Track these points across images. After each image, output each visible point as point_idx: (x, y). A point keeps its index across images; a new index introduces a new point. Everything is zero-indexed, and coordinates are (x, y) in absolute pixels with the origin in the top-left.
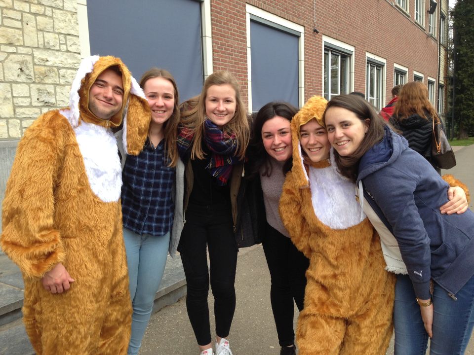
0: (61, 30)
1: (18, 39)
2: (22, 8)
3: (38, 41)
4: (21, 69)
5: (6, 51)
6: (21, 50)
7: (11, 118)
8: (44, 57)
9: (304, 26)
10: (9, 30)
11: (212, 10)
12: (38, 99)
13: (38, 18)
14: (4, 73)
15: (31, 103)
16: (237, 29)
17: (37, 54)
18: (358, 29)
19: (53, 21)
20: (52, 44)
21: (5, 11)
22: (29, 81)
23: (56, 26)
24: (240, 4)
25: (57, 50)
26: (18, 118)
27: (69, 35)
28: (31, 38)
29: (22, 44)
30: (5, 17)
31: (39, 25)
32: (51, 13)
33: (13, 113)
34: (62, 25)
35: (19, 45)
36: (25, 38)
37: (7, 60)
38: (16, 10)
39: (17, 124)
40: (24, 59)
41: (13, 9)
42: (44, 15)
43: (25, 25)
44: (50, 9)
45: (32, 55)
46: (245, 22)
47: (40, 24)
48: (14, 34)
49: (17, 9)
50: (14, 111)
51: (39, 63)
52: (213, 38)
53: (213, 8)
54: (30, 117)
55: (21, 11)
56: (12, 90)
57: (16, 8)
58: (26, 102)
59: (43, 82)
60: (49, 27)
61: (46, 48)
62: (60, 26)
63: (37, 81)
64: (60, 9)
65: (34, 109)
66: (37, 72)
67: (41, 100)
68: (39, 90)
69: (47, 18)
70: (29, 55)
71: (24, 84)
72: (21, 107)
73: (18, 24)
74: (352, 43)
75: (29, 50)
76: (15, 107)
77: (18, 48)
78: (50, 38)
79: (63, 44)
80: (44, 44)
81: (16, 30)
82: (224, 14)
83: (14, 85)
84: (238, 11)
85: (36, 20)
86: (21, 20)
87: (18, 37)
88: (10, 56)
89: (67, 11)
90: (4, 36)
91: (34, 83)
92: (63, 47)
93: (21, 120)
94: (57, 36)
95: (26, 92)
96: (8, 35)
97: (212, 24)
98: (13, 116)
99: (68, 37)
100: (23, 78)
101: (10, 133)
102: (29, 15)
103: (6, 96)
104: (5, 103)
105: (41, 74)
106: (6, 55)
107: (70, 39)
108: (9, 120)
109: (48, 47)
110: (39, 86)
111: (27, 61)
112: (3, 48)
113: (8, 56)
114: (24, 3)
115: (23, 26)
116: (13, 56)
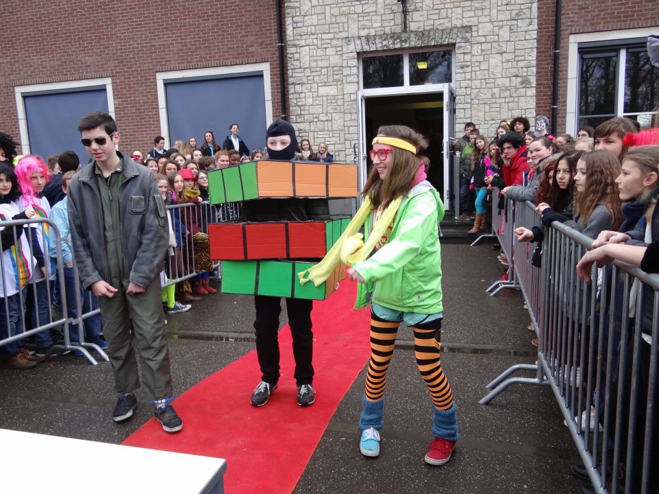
112: (489, 122)
113: (491, 125)
114: (502, 99)
115: (500, 110)
116: (494, 125)
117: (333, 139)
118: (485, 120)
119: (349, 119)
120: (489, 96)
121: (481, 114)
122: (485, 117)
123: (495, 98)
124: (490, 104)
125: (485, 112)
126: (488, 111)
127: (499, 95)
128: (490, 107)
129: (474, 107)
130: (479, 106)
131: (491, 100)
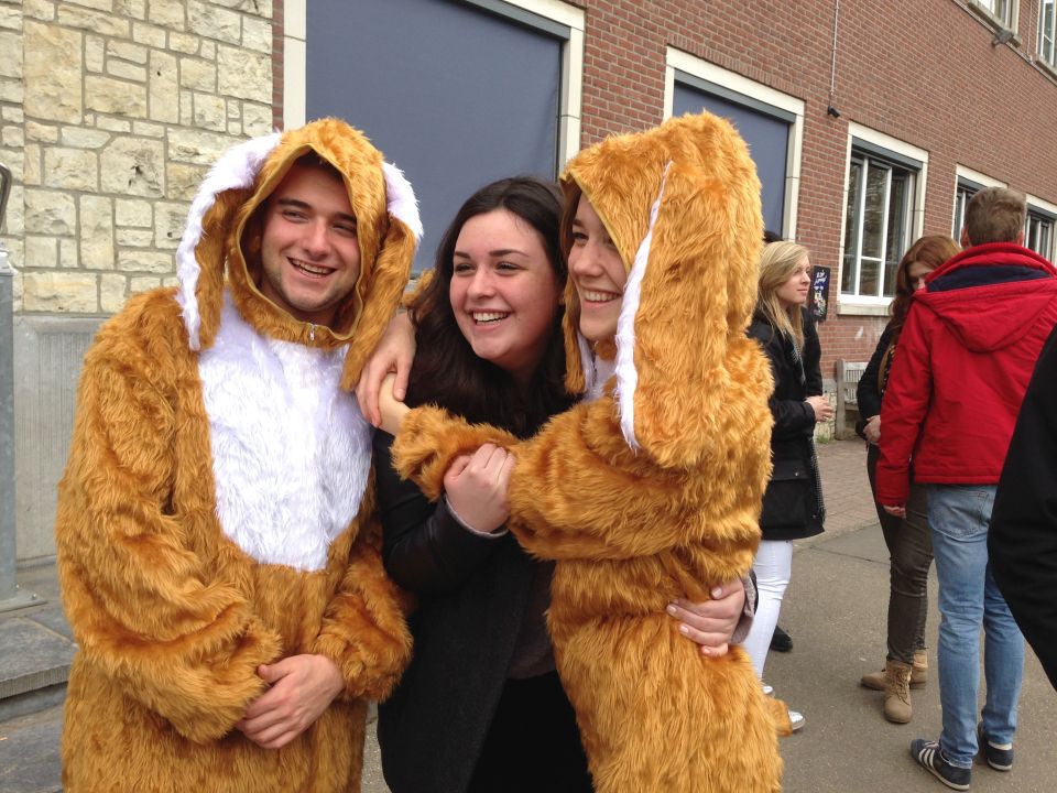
0: (232, 89)
1: (136, 105)
3: (180, 111)
4: (137, 169)
5: (108, 128)
6: (141, 128)
7: (107, 271)
8: (190, 146)
9: (805, 101)
10: (119, 84)
11: (585, 60)
12: (169, 234)
13: (184, 61)
14: (99, 175)
15: (153, 241)
16: (640, 102)
17: (175, 138)
18: (938, 111)
19: (217, 71)
20: (209, 118)
21: (112, 43)
22: (153, 195)
23: (222, 82)
24: (653, 47)
25: (221, 133)
26: (123, 273)
27: (249, 101)
28: (166, 104)
29: (144, 114)
30: (113, 57)
31: (185, 78)
32: (213, 54)
33: (112, 260)
34: (236, 79)
35: (137, 116)
36: (151, 102)
37: (108, 148)
38: (137, 44)
39: (120, 285)
40: (145, 147)
41: (130, 40)
42: (197, 56)
43: (154, 76)
44: (212, 44)
45: (165, 140)
46: (662, 87)
47: (188, 76)
48: (128, 94)
49: (140, 41)
50: (116, 256)
51: (177, 158)
52: (583, 119)
53: (588, 54)
54: (150, 272)
55: (147, 46)
56: (114, 211)
57: (137, 38)
58: (144, 238)
59: (184, 198)
60: (206, 83)
61: (198, 126)
62: (232, 81)
63: (170, 196)
64: (234, 46)
65: (159, 254)
66: (172, 176)
67: (175, 236)
68: (173, 214)
69: (204, 63)
70: (158, 139)
71: (143, 201)
72: (132, 248)
73: (140, 74)
74: (922, 142)
75: (160, 130)
76: (118, 248)
77: (136, 123)
78: (208, 106)
79: (234, 120)
80: (193, 117)
81: (134, 86)
82: (614, 68)
83: (119, 201)
84: (648, 63)
85: (179, 66)
86: (147, 66)
87: (136, 99)
88: (117, 140)
89: (248, 49)
90: (105, 96)
91: (164, 199)
92: (235, 127)
93: (130, 276)
94: (222, 102)
95: (145, 219)
96: (115, 95)
97: (584, 89)
98: (112, 267)
99: (247, 106)
100: (140, 188)
101: (103, 302)
102: (165, 55)
103: (99, 225)
104: (96, 239)
105: (180, 180)
106: (107, 137)
107: (249, 111)
108: (104, 275)
109: (199, 125)
110: (173, 207)
111: (152, 153)
112: (102, 122)
113: (112, 139)
114: (155, 30)
115: (148, 78)
116: (123, 139)
118: (87, 111)
121: (69, 73)
122: (88, 96)
123: (125, 17)
124: (107, 38)
125: (86, 72)
126: (99, 68)
127: (141, 9)
128: (109, 53)
129: (37, 34)
130: (59, 37)
131: (110, 19)
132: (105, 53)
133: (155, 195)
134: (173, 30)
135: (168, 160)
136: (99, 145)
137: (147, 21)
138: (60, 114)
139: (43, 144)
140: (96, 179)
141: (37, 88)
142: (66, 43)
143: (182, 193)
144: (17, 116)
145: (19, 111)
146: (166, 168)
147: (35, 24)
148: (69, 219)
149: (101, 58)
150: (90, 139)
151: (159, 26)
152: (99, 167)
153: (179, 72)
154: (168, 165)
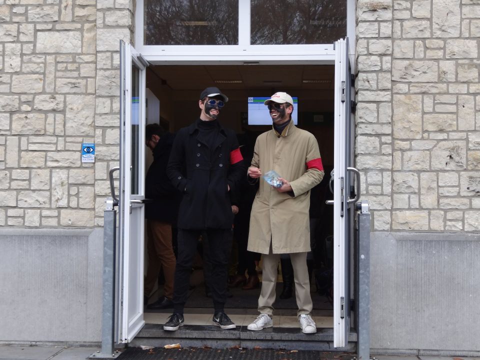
1: (450, 124)
2: (458, 90)
3: (476, 123)
4: (450, 156)
5: (436, 138)
6: (454, 135)
7: (434, 209)
10: (441, 116)
12: (468, 188)
13: (478, 97)
14: (430, 162)
15: (459, 193)
17: (473, 137)
21: (437, 97)
22: (459, 169)
26: (442, 209)
28: (467, 121)
29: (455, 129)
30: (438, 103)
31: (479, 105)
33: (436, 203)
35: (451, 130)
36: (459, 122)
37: (435, 148)
38: (451, 94)
39: (440, 216)
40: (455, 145)
41: (447, 93)
43: (460, 108)
45: (467, 140)
48: (446, 120)
49: (453, 92)
50: (438, 202)
51: (474, 148)
54: (457, 209)
55: (457, 94)
56: (438, 179)
57: (451, 91)
58: (453, 191)
59: (477, 168)
63: (469, 168)
65: (462, 199)
66: (470, 158)
67: (471, 189)
70: (463, 140)
71: (454, 172)
72: (447, 197)
73: (453, 108)
75: (464, 135)
76: (439, 197)
77: (450, 133)
81: (449, 115)
83: (440, 174)
85: (475, 100)
86: (457, 104)
87: (450, 122)
88: (440, 143)
90: (434, 123)
91: (465, 170)
93: (446, 211)
95: (455, 181)
96: (439, 122)
98: (436, 207)
100: (452, 166)
101: (431, 225)
102: (467, 96)
104: (429, 193)
105: (476, 160)
106: (435, 143)
108: (432, 212)
110: (471, 173)
111: (459, 147)
112: (432, 136)
113: (438, 143)
114: (461, 85)
115: (457, 109)
116: (444, 142)
117: (66, 155)
118: (424, 131)
119: (107, 110)
120: (432, 76)
121: (416, 115)
122: (425, 124)
123: (445, 82)
124: (434, 94)
125: (424, 113)
126: (431, 110)
127: (454, 76)
128: (436, 102)
129: (399, 100)
130: (410, 99)
131: (437, 85)
132: (434, 102)
133: (461, 168)
134: (472, 82)
135: (468, 149)
136: (431, 147)
137: (457, 82)
138: (411, 135)
139: (403, 151)
140: (428, 164)
141: (398, 125)
142: (414, 102)
143: (476, 166)
144: (389, 140)
145: (390, 138)
146: (467, 153)
147: (398, 96)
148: (415, 185)
149: (432, 105)
150: (426, 145)
151: (464, 82)
152: (430, 157)
153: (475, 103)
154: (468, 152)
